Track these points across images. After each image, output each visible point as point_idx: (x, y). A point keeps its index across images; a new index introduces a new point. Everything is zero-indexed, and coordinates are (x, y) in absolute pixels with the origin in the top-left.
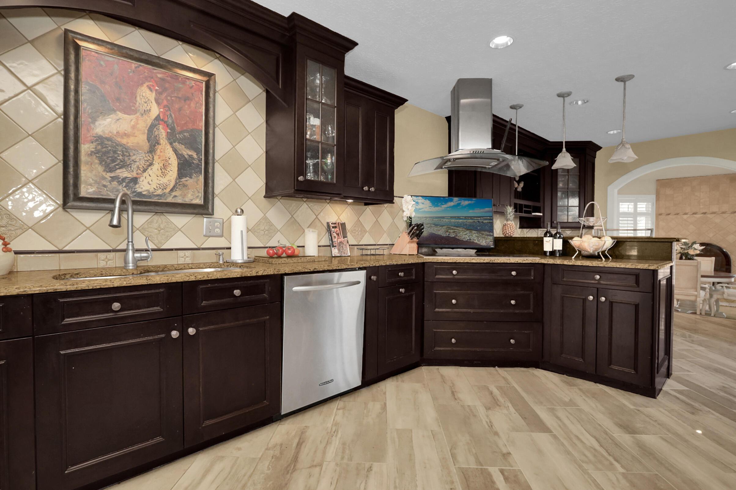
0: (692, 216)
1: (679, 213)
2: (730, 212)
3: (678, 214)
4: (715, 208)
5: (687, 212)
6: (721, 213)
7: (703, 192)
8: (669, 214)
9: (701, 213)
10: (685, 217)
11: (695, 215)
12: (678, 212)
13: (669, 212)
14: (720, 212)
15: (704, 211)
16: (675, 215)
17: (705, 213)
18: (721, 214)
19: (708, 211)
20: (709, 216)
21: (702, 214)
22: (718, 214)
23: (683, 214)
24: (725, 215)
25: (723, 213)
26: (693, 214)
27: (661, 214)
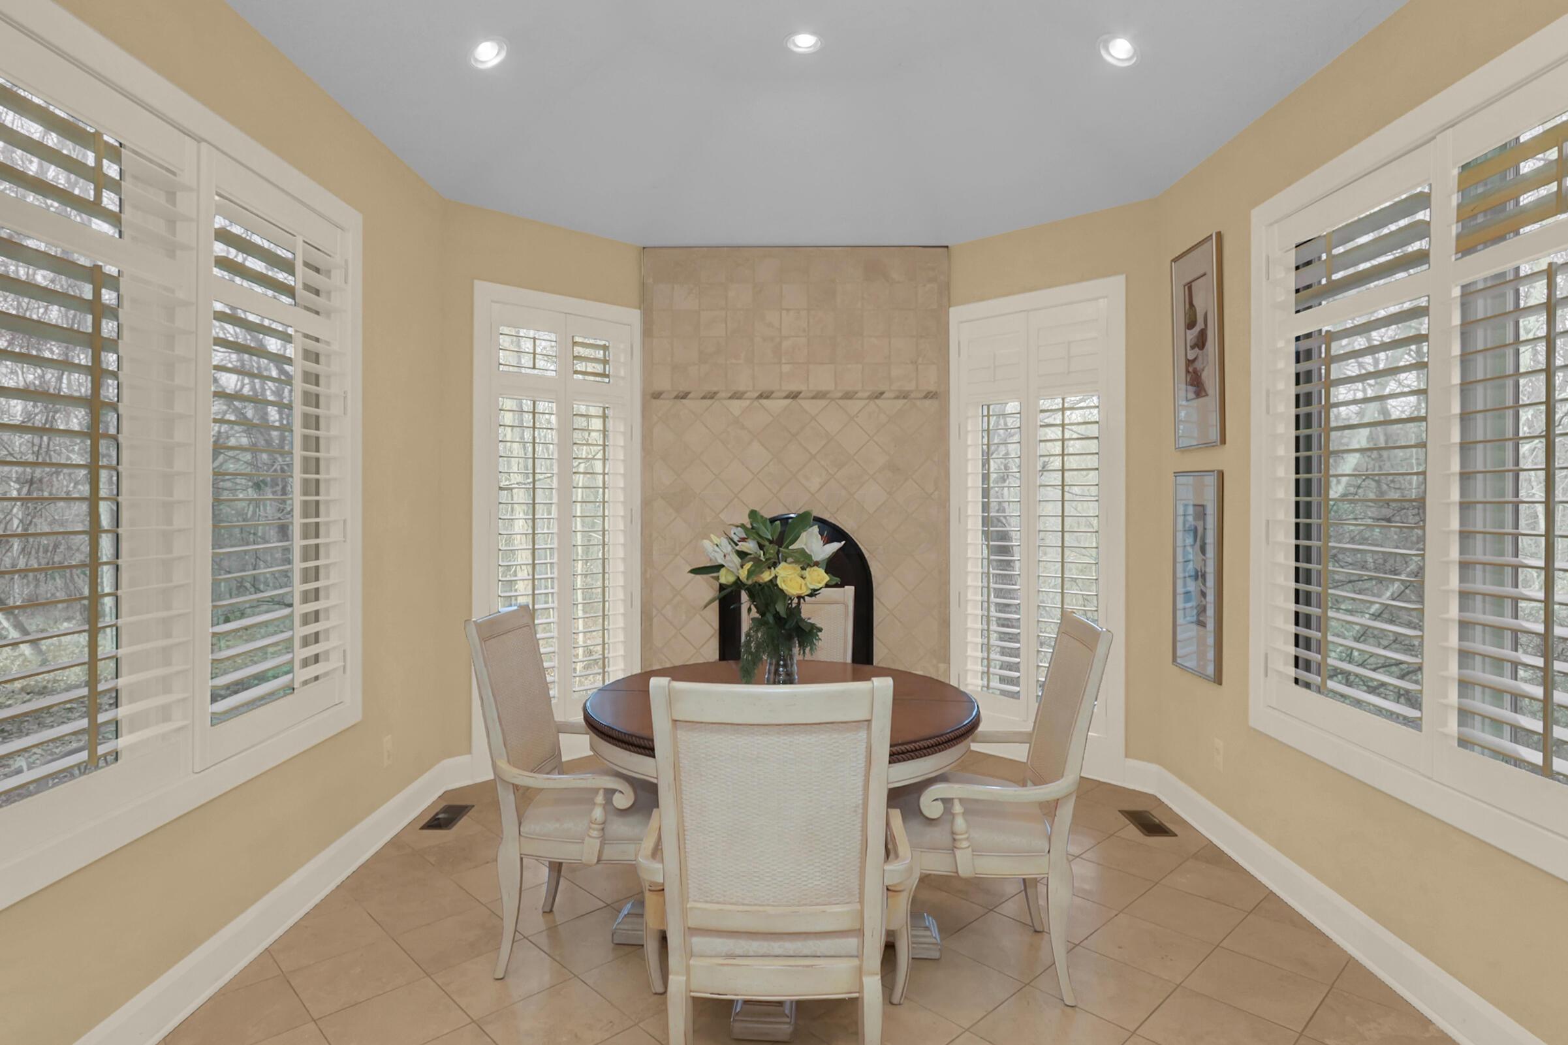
0: (756, 403)
1: (716, 393)
2: (867, 394)
3: (711, 396)
4: (822, 379)
5: (742, 388)
6: (841, 398)
7: (788, 310)
8: (685, 396)
9: (784, 394)
10: (736, 406)
11: (764, 402)
12: (715, 389)
13: (683, 387)
14: (840, 394)
15: (794, 387)
16: (704, 398)
17: (794, 396)
18: (841, 402)
19: (803, 388)
20: (806, 404)
21: (786, 397)
22: (833, 399)
23: (730, 398)
24: (854, 406)
25: (849, 396)
26: (761, 396)
27: (657, 396)
